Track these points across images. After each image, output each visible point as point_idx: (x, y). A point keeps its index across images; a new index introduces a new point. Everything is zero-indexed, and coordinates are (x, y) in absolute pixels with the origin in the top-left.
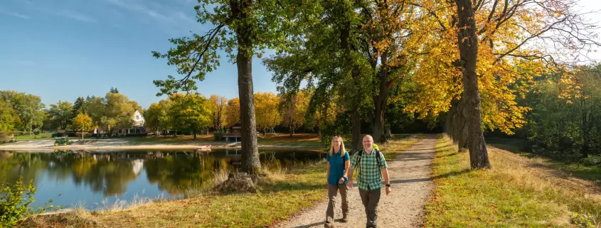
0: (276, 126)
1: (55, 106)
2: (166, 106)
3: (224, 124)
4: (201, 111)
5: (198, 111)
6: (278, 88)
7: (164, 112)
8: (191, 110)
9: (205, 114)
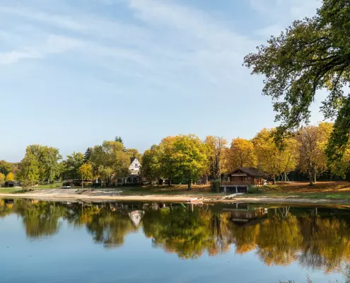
0: (291, 172)
1: (70, 157)
2: (158, 152)
3: (223, 171)
4: (195, 156)
5: (191, 156)
6: (276, 106)
7: (156, 159)
8: (182, 155)
9: (198, 159)
